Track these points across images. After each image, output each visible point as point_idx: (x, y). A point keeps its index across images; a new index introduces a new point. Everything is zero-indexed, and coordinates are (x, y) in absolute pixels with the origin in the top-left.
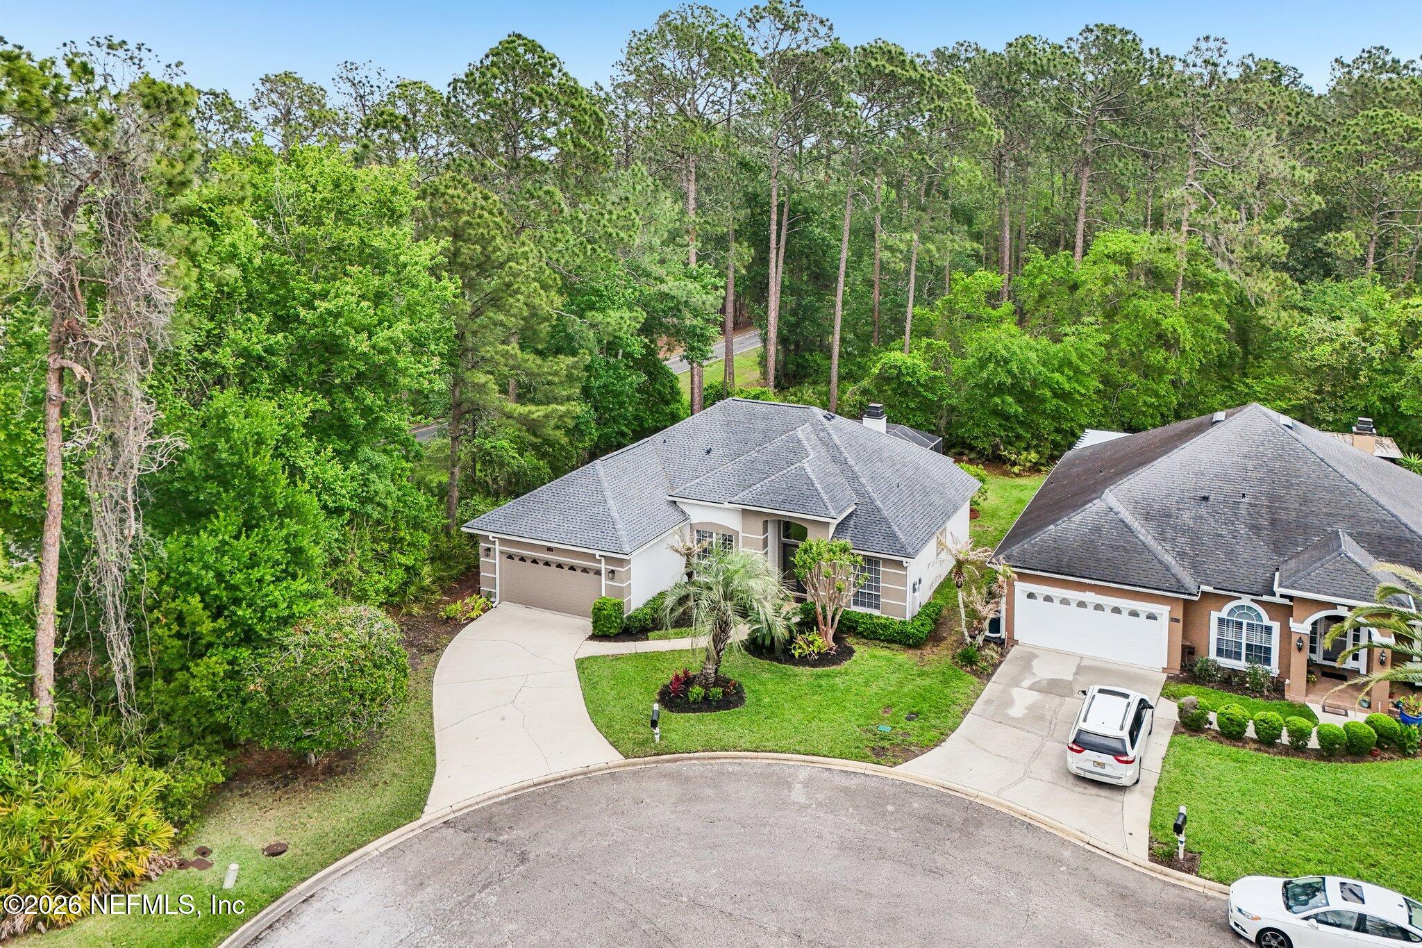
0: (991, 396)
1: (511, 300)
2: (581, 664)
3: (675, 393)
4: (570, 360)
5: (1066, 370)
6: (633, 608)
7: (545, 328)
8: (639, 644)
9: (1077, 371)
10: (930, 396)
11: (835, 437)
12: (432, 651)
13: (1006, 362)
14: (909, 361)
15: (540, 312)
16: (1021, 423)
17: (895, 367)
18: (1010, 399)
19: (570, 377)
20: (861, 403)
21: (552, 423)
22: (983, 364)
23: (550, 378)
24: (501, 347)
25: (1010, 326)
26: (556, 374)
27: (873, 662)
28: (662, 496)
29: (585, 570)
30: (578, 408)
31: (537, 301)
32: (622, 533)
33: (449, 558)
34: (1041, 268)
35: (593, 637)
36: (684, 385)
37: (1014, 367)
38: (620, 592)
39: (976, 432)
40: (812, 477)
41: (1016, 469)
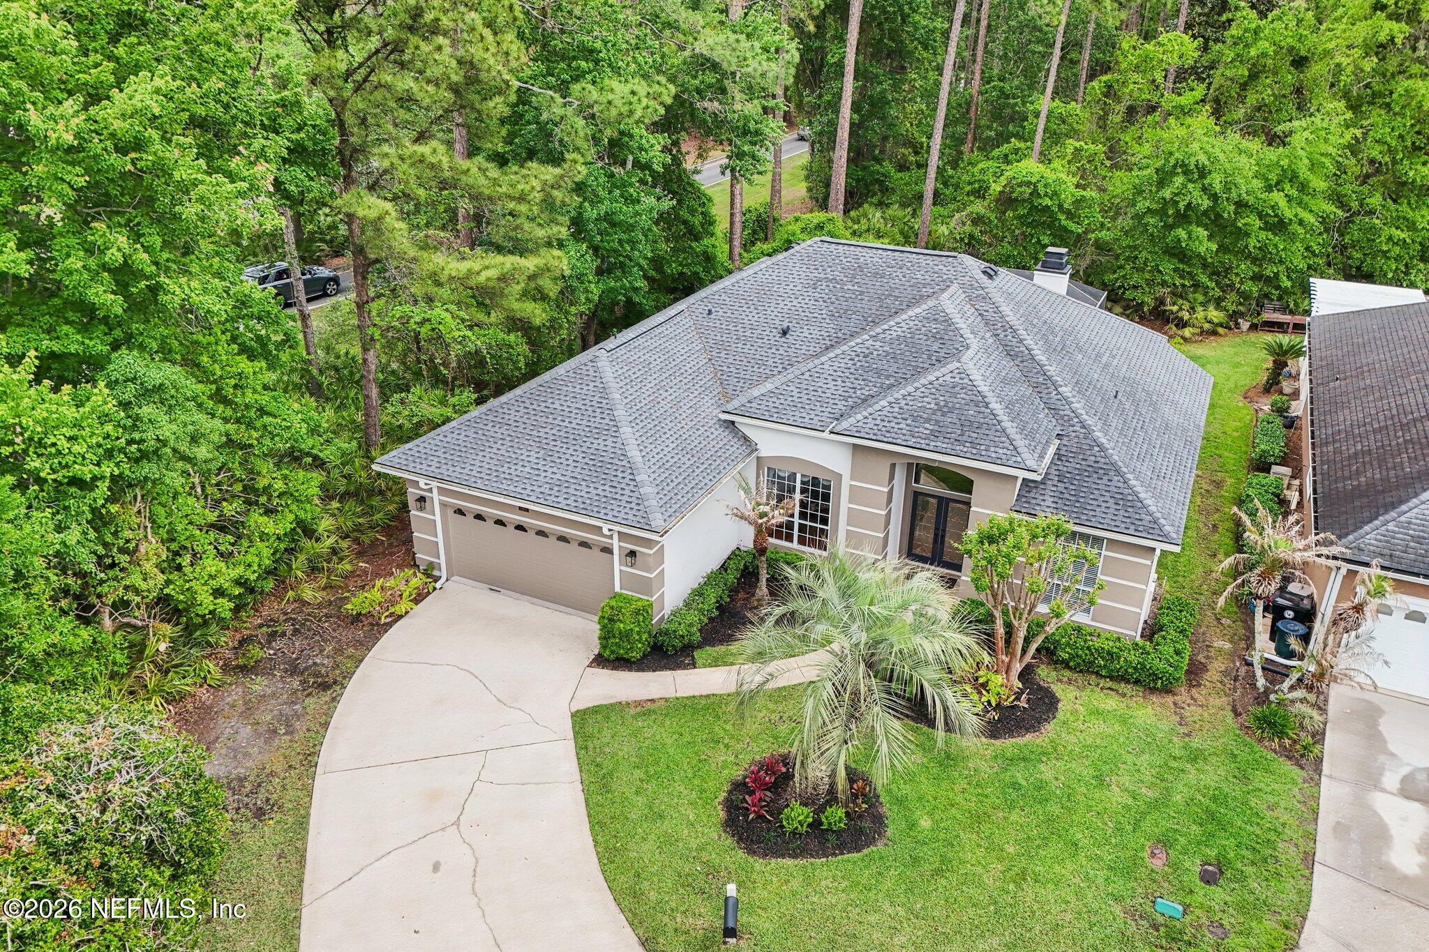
0: (1170, 227)
1: (425, 47)
2: (581, 719)
3: (709, 221)
4: (550, 173)
5: (1287, 186)
6: (667, 611)
7: (498, 106)
8: (680, 674)
9: (1303, 187)
10: (1072, 226)
11: (1006, 309)
12: (325, 687)
13: (1203, 172)
14: (1051, 176)
15: (483, 76)
16: (1205, 266)
17: (1028, 184)
18: (1202, 233)
19: (548, 204)
20: (971, 236)
21: (517, 288)
22: (1164, 177)
23: (512, 205)
24: (412, 149)
25: (1202, 121)
26: (522, 198)
27: (1098, 726)
28: (711, 410)
29: (584, 544)
30: (562, 261)
31: (476, 51)
32: (647, 490)
33: (371, 493)
34: (1256, 32)
35: (600, 661)
36: (720, 211)
37: (1216, 181)
38: (646, 586)
39: (1136, 279)
40: (984, 389)
41: (1187, 332)
